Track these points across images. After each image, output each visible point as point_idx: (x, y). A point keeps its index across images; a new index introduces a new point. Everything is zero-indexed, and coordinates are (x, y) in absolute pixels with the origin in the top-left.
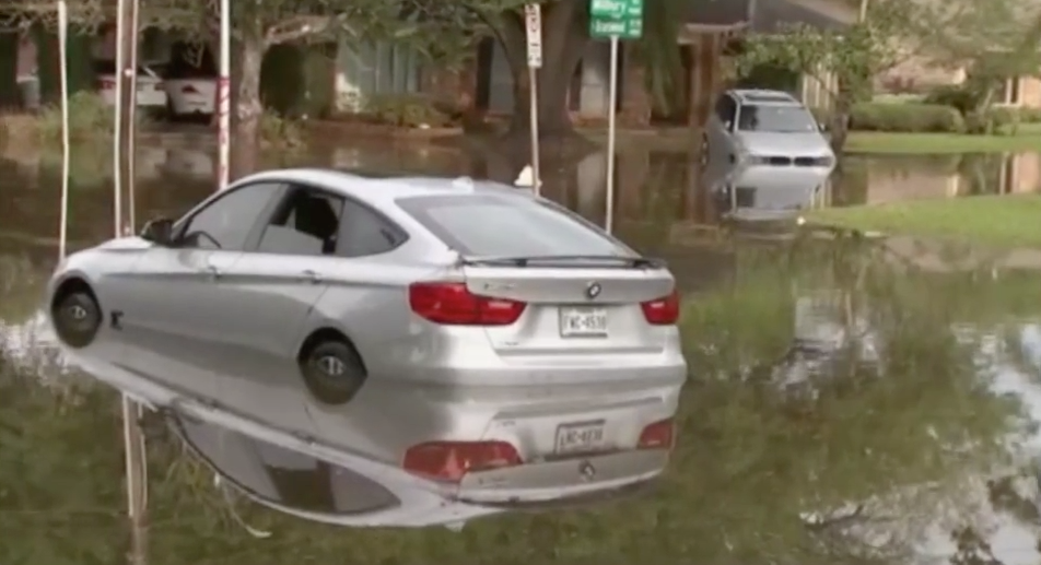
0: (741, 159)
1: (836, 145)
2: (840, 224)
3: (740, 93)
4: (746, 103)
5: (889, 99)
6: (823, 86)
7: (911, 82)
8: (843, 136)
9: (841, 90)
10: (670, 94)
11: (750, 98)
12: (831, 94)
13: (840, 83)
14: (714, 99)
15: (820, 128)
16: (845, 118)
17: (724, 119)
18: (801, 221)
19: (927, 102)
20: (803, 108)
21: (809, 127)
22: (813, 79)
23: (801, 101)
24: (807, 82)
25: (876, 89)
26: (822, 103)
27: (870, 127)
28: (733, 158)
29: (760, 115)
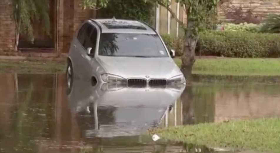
0: (102, 82)
1: (185, 68)
2: (191, 140)
3: (100, 21)
4: (105, 31)
5: (231, 27)
6: (173, 16)
7: (249, 12)
8: (192, 60)
9: (189, 20)
10: (37, 23)
11: (110, 27)
12: (181, 23)
13: (188, 12)
14: (76, 27)
15: (171, 53)
16: (193, 44)
17: (85, 46)
18: (156, 138)
19: (264, 30)
20: (156, 35)
21: (162, 52)
22: (164, 9)
23: (154, 30)
24: (159, 12)
25: (220, 18)
26: (173, 31)
27: (216, 53)
28: (94, 81)
29: (118, 42)
